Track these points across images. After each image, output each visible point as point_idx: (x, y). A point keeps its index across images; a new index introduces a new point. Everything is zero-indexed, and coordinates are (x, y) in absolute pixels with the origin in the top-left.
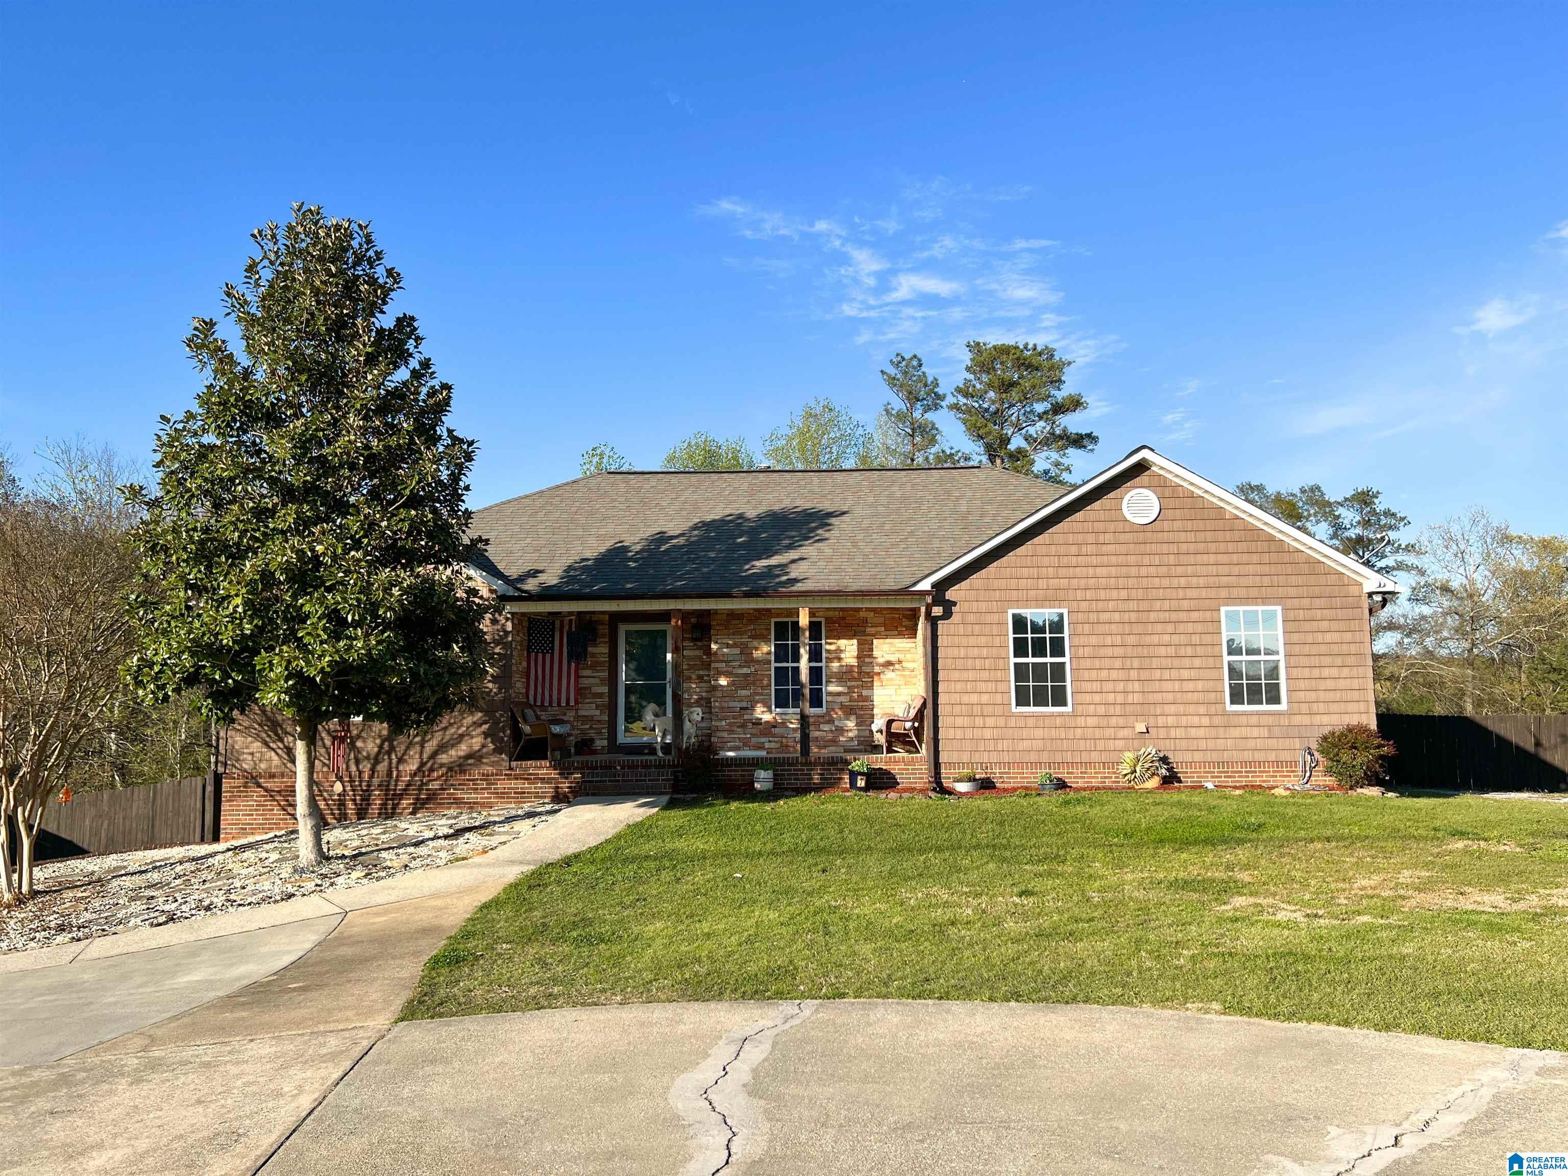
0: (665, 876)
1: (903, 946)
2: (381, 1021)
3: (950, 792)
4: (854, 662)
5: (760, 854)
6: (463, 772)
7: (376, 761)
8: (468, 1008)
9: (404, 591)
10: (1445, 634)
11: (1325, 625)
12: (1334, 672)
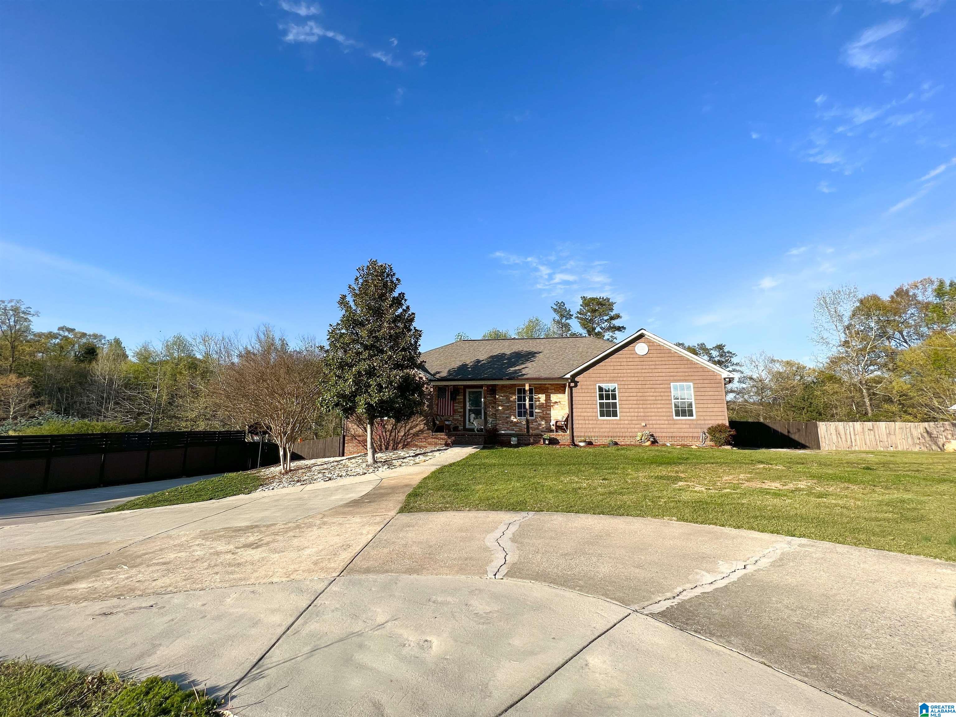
0: (483, 471)
1: (563, 495)
2: (393, 513)
3: (577, 446)
4: (544, 402)
5: (513, 465)
6: (418, 436)
7: (391, 432)
8: (420, 510)
9: (401, 378)
10: (752, 394)
11: (708, 389)
12: (712, 405)
